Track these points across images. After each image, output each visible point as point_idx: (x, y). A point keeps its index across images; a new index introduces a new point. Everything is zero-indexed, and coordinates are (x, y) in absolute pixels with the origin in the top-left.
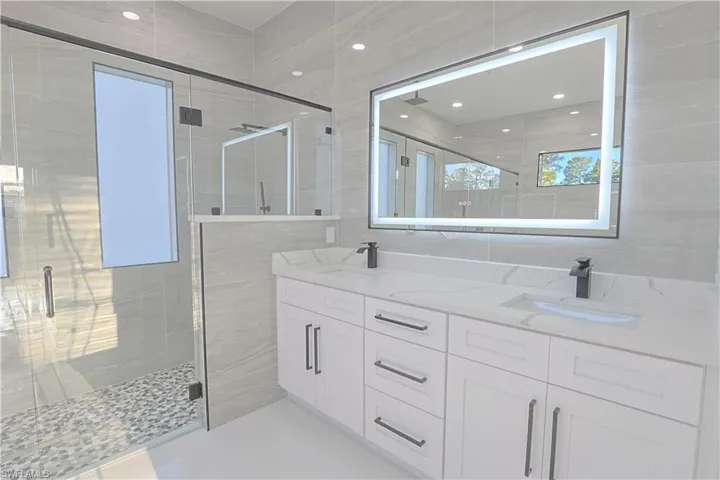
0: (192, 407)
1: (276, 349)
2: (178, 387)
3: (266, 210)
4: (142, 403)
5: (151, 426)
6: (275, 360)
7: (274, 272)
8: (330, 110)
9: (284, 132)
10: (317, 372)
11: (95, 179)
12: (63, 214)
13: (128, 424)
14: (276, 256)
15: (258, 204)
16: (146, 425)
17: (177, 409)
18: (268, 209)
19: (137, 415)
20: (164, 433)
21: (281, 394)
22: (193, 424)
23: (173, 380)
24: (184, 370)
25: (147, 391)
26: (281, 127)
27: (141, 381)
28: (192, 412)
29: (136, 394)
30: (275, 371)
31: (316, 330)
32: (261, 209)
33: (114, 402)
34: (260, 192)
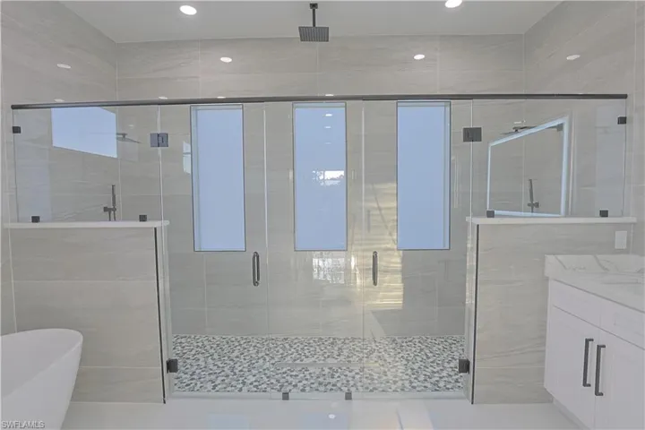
0: (457, 377)
1: (544, 351)
2: (445, 355)
3: (534, 206)
4: (419, 359)
5: (425, 380)
6: (542, 361)
7: (546, 275)
8: (625, 97)
9: (560, 127)
10: (597, 393)
11: (395, 185)
12: (380, 209)
13: (409, 372)
14: (550, 259)
15: (525, 200)
16: (422, 378)
17: (444, 374)
18: (537, 205)
19: (416, 366)
20: (436, 390)
21: (546, 398)
22: (458, 392)
23: (440, 347)
24: (450, 341)
25: (422, 350)
26: (556, 123)
27: (417, 341)
28: (457, 381)
29: (414, 349)
30: (541, 372)
31: (599, 347)
32: (529, 205)
33: (399, 351)
34: (528, 188)
